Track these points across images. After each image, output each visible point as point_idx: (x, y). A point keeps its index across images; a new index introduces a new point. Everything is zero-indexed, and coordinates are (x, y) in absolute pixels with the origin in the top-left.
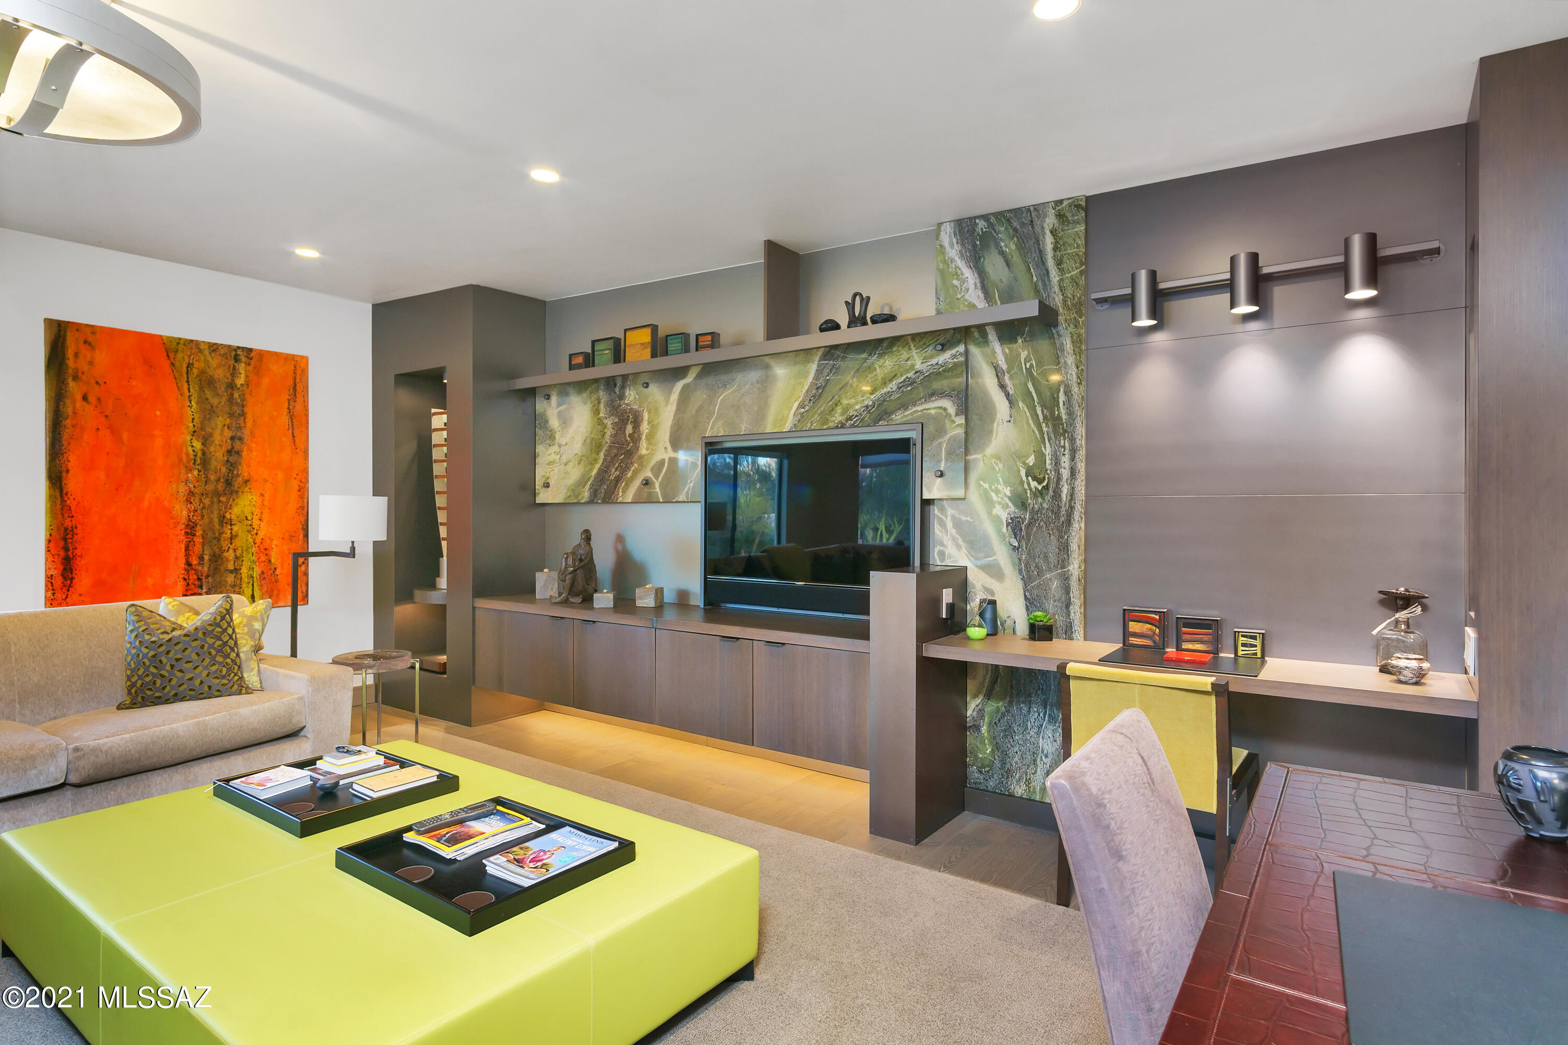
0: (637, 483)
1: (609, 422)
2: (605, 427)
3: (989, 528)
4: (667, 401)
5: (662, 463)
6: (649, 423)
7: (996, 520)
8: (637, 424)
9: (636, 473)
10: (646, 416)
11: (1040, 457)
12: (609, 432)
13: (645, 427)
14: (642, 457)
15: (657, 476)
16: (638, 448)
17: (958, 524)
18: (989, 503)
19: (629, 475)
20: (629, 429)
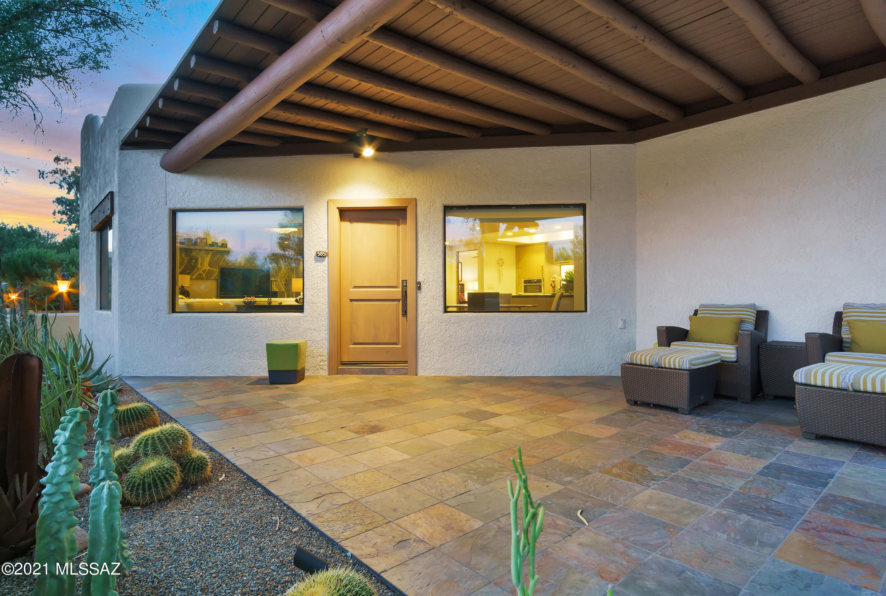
0: (197, 274)
1: (186, 259)
2: (184, 259)
3: (281, 285)
4: (207, 256)
5: (206, 270)
6: (201, 260)
7: (282, 284)
8: (197, 260)
9: (196, 272)
10: (200, 258)
11: (289, 274)
12: (186, 262)
13: (200, 261)
14: (199, 268)
15: (204, 273)
16: (197, 266)
17: (276, 284)
18: (281, 281)
19: (194, 272)
20: (194, 261)
